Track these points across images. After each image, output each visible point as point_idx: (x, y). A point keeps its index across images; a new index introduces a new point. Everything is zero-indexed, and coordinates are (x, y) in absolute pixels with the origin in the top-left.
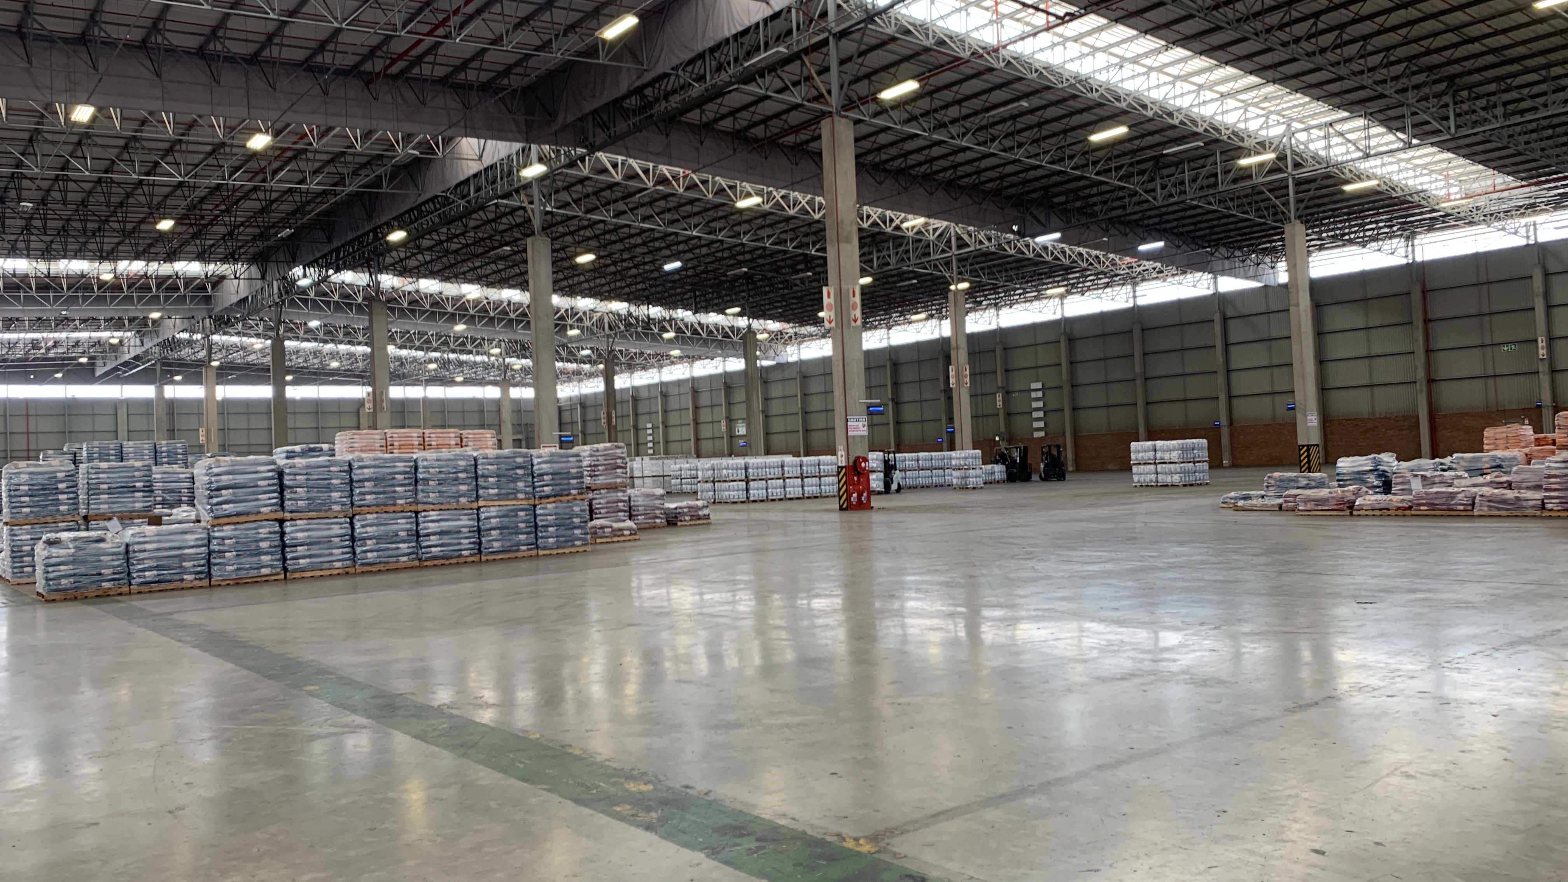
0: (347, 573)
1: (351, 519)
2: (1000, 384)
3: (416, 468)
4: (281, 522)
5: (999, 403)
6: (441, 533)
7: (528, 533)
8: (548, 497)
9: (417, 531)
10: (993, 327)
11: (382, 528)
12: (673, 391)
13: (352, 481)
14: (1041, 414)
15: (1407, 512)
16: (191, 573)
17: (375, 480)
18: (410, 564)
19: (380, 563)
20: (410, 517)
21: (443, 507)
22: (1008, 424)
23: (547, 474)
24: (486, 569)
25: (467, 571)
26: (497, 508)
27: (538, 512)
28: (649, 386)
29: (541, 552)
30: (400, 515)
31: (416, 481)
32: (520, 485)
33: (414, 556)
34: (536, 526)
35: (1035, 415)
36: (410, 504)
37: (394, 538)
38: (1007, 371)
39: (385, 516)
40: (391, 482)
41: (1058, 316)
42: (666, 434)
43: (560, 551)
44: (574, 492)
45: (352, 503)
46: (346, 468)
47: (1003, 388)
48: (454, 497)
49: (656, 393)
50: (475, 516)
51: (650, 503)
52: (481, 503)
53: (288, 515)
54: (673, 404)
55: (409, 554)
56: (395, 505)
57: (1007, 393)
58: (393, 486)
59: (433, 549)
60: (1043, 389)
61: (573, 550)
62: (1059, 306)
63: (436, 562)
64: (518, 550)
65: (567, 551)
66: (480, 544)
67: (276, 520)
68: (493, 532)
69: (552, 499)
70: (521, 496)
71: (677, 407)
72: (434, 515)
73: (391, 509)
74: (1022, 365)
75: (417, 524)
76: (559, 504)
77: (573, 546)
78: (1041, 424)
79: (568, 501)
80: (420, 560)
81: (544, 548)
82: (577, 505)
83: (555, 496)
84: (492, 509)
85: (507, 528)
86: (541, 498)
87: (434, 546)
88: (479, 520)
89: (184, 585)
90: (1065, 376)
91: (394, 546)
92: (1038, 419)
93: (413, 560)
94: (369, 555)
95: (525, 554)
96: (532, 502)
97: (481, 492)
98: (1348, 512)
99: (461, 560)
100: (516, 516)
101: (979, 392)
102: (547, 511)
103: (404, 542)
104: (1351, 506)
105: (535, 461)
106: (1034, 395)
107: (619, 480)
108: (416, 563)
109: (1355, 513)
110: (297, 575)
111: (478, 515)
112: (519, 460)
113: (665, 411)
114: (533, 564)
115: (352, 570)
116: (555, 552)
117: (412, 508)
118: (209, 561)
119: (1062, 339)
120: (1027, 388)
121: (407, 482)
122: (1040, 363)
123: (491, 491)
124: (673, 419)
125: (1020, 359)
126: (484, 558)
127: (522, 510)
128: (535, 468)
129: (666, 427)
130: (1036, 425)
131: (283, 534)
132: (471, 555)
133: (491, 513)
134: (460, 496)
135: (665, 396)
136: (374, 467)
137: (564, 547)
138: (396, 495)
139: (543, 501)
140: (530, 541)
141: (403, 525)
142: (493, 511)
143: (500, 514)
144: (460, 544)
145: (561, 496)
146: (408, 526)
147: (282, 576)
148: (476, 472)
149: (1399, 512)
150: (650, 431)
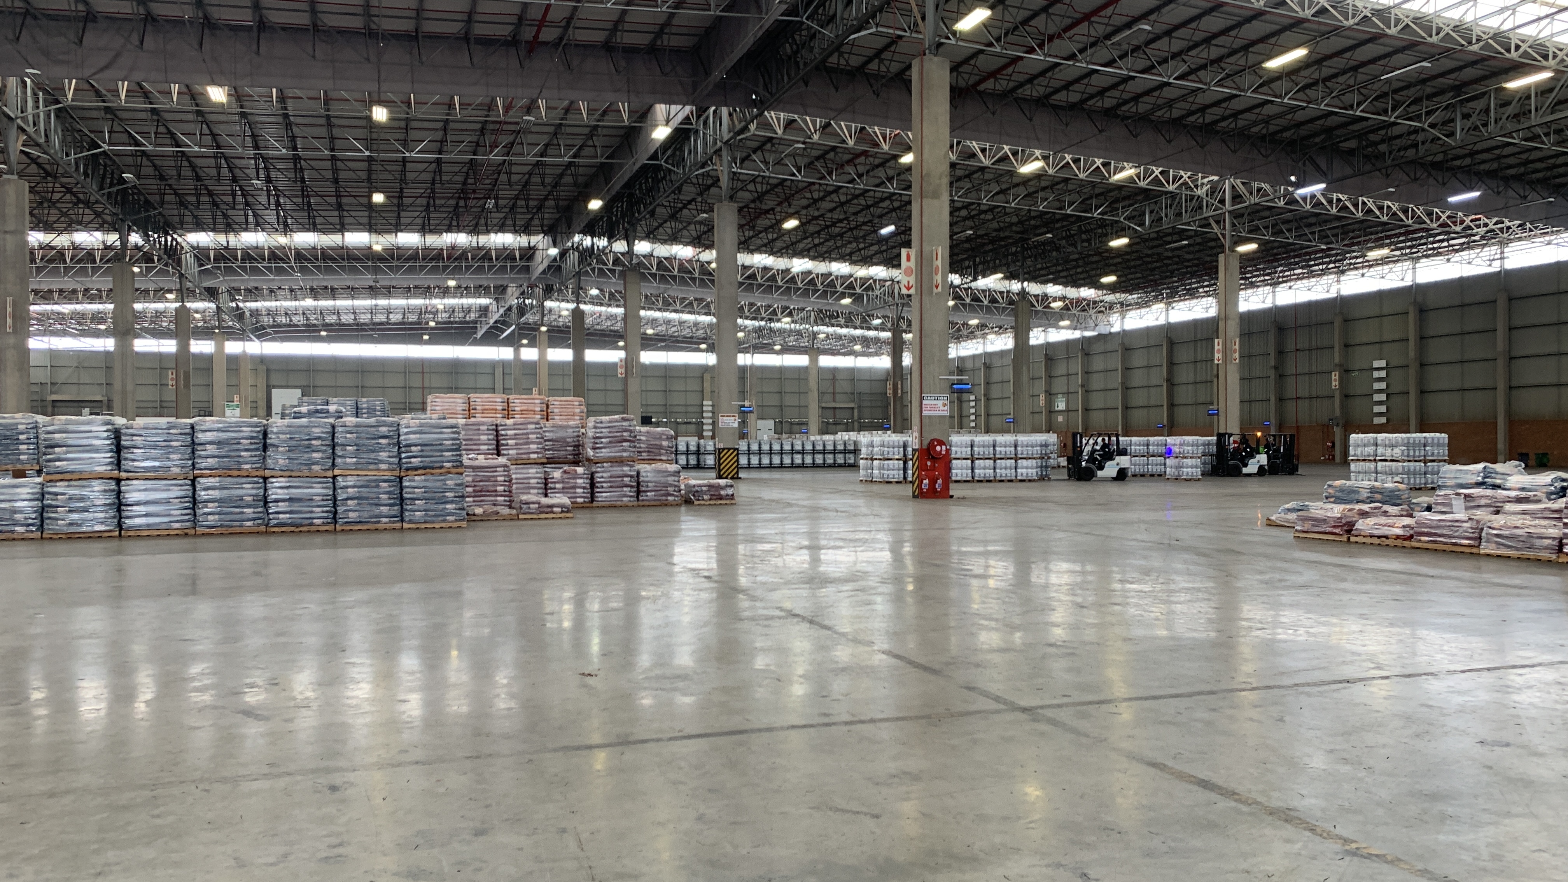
0: (186, 534)
1: (193, 481)
2: (1337, 360)
3: (265, 434)
4: (118, 481)
5: (1335, 384)
6: (290, 500)
7: (391, 505)
8: (416, 469)
9: (265, 497)
10: (1333, 294)
11: (225, 492)
12: (997, 363)
13: (193, 443)
14: (1383, 397)
15: (1406, 543)
16: (22, 525)
17: (219, 443)
18: (256, 529)
19: (221, 526)
20: (257, 483)
21: (293, 474)
22: (1343, 406)
23: (416, 445)
24: (340, 538)
25: (318, 539)
26: (355, 478)
27: (405, 484)
28: (974, 357)
29: (406, 525)
30: (245, 480)
31: (265, 448)
32: (383, 455)
33: (259, 521)
34: (402, 499)
35: (1377, 397)
36: (257, 469)
37: (239, 502)
38: (1347, 346)
39: (229, 479)
40: (236, 447)
41: (1408, 282)
42: (987, 407)
43: (428, 526)
44: (447, 465)
45: (193, 464)
46: (187, 431)
47: (1341, 365)
48: (306, 465)
49: (979, 364)
50: (331, 485)
51: (663, 480)
52: (337, 472)
53: (123, 475)
54: (996, 376)
55: (254, 519)
56: (239, 470)
57: (1346, 372)
58: (237, 450)
59: (281, 516)
60: (1386, 368)
61: (444, 525)
62: (1410, 271)
63: (283, 529)
64: (379, 522)
65: (437, 526)
66: (335, 513)
67: (111, 478)
68: (349, 502)
69: (420, 472)
70: (383, 466)
71: (1000, 379)
72: (282, 482)
73: (236, 473)
74: (1365, 340)
75: (266, 490)
76: (427, 477)
77: (445, 521)
78: (1383, 409)
79: (441, 474)
80: (267, 525)
81: (410, 522)
82: (452, 479)
83: (424, 468)
84: (349, 478)
85: (367, 498)
86: (407, 469)
87: (280, 512)
88: (335, 489)
89: (15, 536)
90: (1412, 354)
91: (237, 510)
92: (1380, 403)
93: (259, 525)
94: (210, 517)
95: (387, 526)
96: (397, 473)
97: (339, 461)
98: (1344, 538)
99: (313, 528)
100: (378, 486)
101: (1314, 370)
102: (415, 483)
103: (249, 506)
104: (1349, 528)
105: (403, 430)
106: (1376, 374)
107: (625, 454)
108: (263, 528)
109: (1353, 539)
110: (130, 533)
111: (334, 483)
112: (384, 430)
113: (988, 383)
114: (397, 536)
115: (193, 532)
116: (423, 526)
117: (258, 473)
118: (42, 514)
119: (1411, 310)
120: (1365, 366)
121: (253, 447)
122: (1386, 337)
123: (348, 460)
124: (996, 391)
125: (1363, 333)
126: (338, 528)
127: (385, 481)
128: (402, 438)
129: (988, 399)
130: (1377, 409)
131: (119, 492)
132: (324, 524)
133: (349, 483)
134: (313, 464)
135: (988, 367)
136: (219, 430)
137: (433, 522)
138: (241, 460)
139: (410, 473)
140: (393, 513)
141: (248, 490)
142: (351, 480)
143: (358, 483)
144: (312, 512)
145: (433, 468)
146: (254, 492)
147: (117, 533)
148: (333, 439)
149: (1399, 542)
150: (973, 404)
